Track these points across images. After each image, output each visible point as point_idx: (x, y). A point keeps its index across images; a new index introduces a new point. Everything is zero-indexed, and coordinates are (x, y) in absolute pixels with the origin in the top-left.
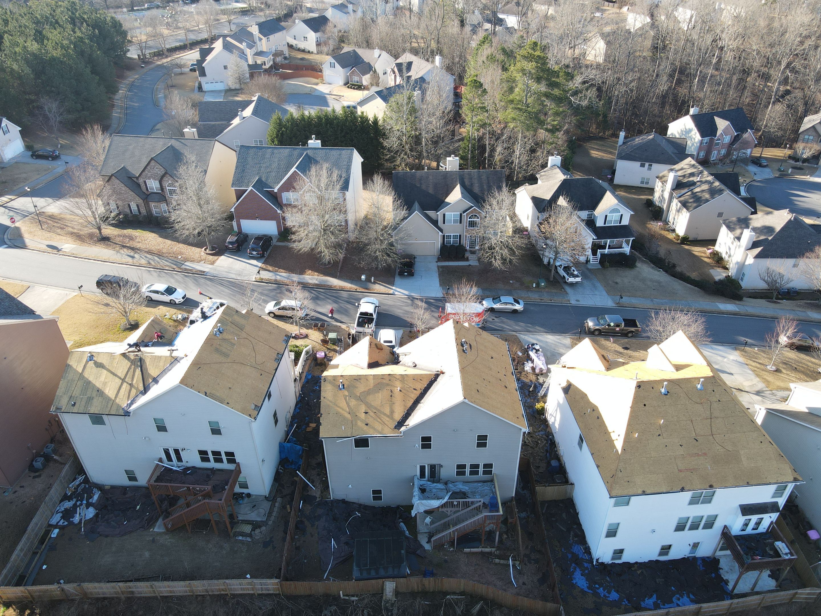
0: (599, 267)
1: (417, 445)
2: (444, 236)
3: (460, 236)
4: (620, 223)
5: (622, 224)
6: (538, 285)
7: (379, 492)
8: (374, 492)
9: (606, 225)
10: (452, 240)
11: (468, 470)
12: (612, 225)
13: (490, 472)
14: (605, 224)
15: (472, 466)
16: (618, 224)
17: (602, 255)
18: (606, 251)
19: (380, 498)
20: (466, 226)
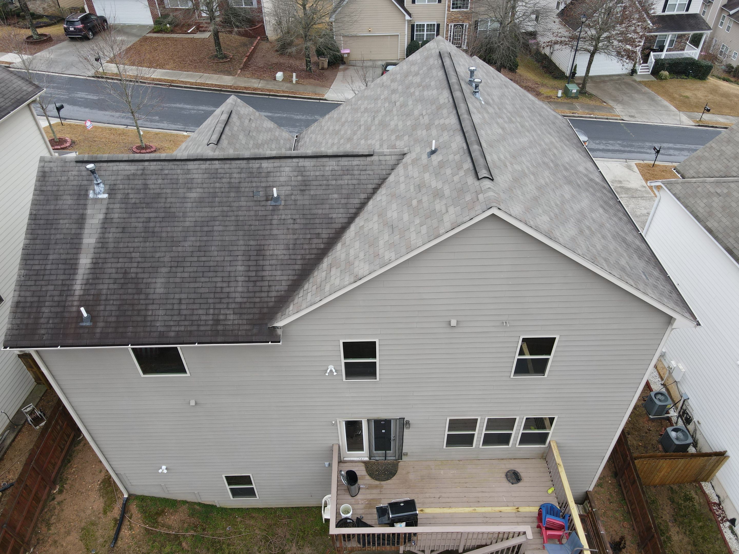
0: (653, 78)
1: (331, 367)
2: (413, 26)
3: (438, 25)
4: (687, 10)
5: (690, 12)
6: (566, 92)
7: (246, 480)
8: (231, 480)
9: (667, 13)
10: (425, 33)
11: (480, 434)
12: (675, 12)
13: (542, 439)
14: (664, 10)
15: (492, 424)
16: (684, 12)
17: (657, 61)
18: (663, 55)
19: (251, 493)
20: (449, 7)
